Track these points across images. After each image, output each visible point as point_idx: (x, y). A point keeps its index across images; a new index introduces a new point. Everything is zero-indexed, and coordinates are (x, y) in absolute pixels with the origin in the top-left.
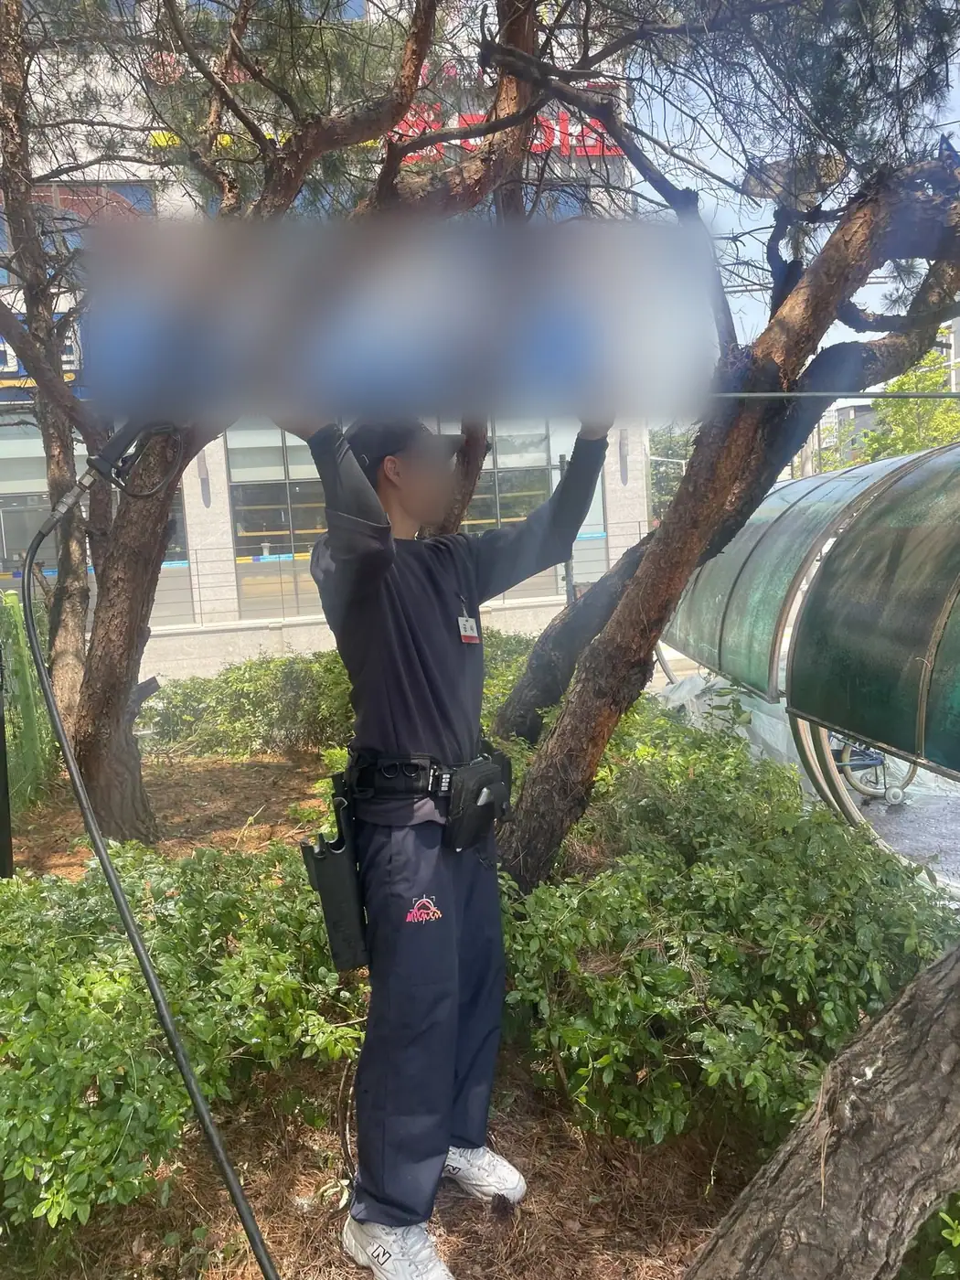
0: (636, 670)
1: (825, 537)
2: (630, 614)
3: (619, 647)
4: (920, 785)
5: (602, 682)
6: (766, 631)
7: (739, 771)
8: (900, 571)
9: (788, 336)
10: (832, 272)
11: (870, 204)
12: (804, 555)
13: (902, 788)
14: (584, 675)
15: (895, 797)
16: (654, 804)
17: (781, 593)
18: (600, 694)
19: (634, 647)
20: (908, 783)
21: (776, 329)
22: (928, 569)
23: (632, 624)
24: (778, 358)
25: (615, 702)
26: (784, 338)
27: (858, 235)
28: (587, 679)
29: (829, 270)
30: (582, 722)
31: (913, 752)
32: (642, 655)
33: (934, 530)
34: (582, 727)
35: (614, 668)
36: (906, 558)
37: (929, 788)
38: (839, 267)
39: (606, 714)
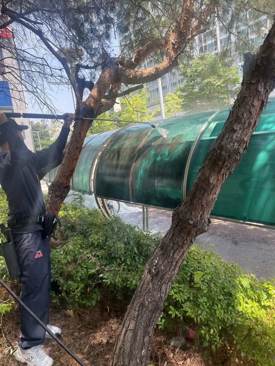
0: (66, 189)
1: (99, 151)
2: (63, 174)
3: (61, 183)
4: (121, 211)
5: (57, 193)
6: (87, 177)
7: (89, 213)
8: (120, 158)
9: (94, 100)
10: (102, 84)
11: (109, 68)
12: (94, 156)
13: (117, 213)
14: (51, 192)
15: (116, 215)
16: (72, 225)
17: (90, 167)
18: (57, 196)
19: (65, 183)
20: (118, 212)
21: (91, 98)
22: (127, 158)
23: (64, 176)
24: (92, 105)
25: (61, 198)
26: (93, 100)
27: (107, 75)
28: (52, 193)
29: (102, 83)
30: (53, 205)
31: (129, 201)
32: (67, 184)
33: (126, 148)
34: (53, 206)
35: (60, 189)
36: (122, 155)
37: (123, 212)
38: (104, 83)
39: (59, 202)
